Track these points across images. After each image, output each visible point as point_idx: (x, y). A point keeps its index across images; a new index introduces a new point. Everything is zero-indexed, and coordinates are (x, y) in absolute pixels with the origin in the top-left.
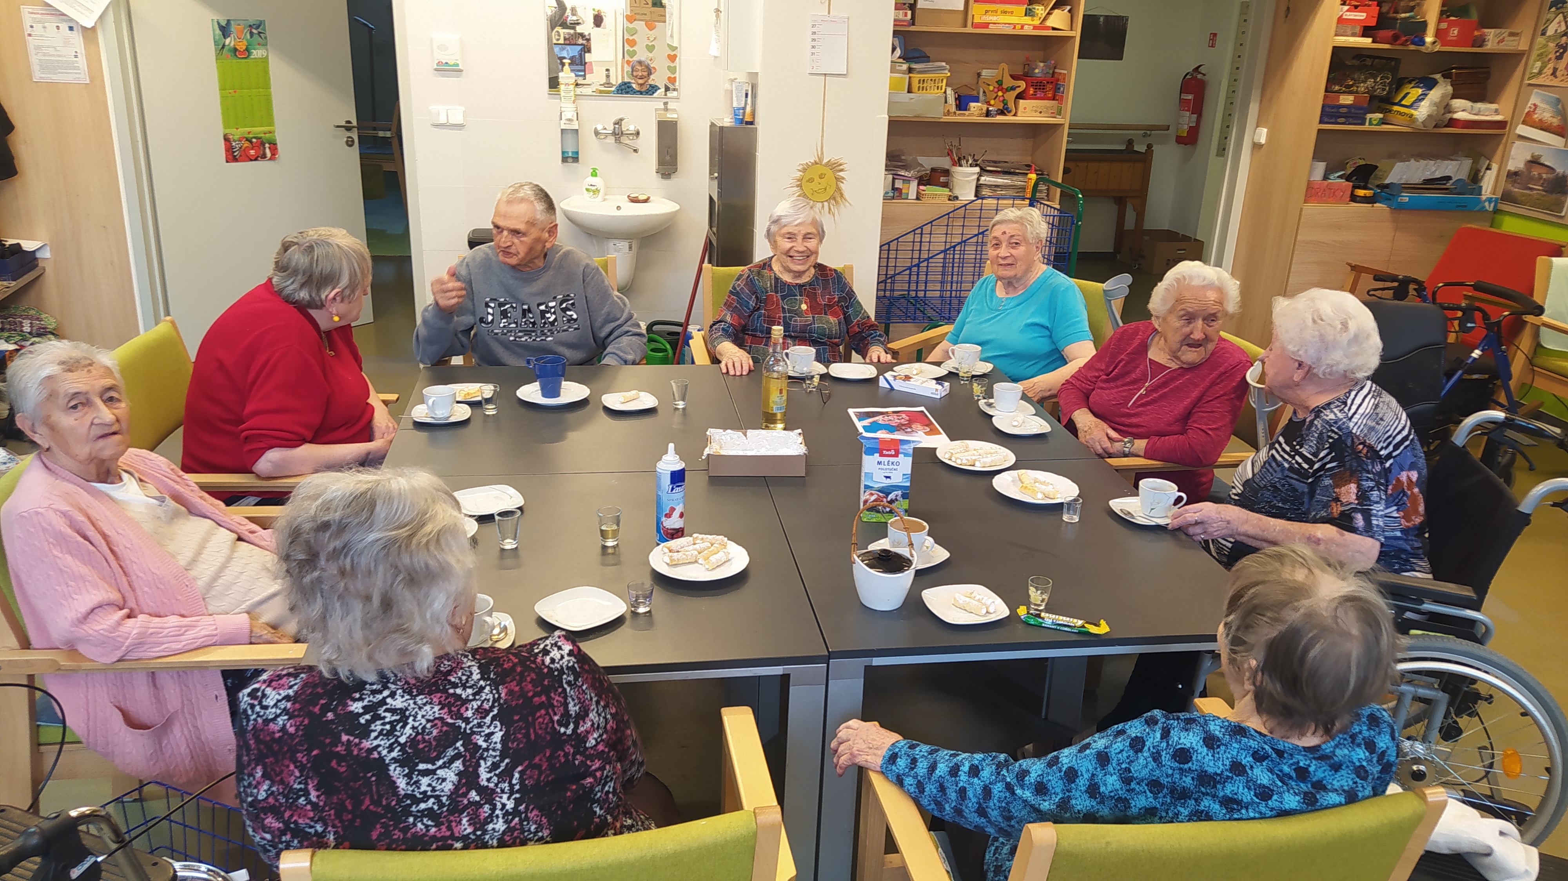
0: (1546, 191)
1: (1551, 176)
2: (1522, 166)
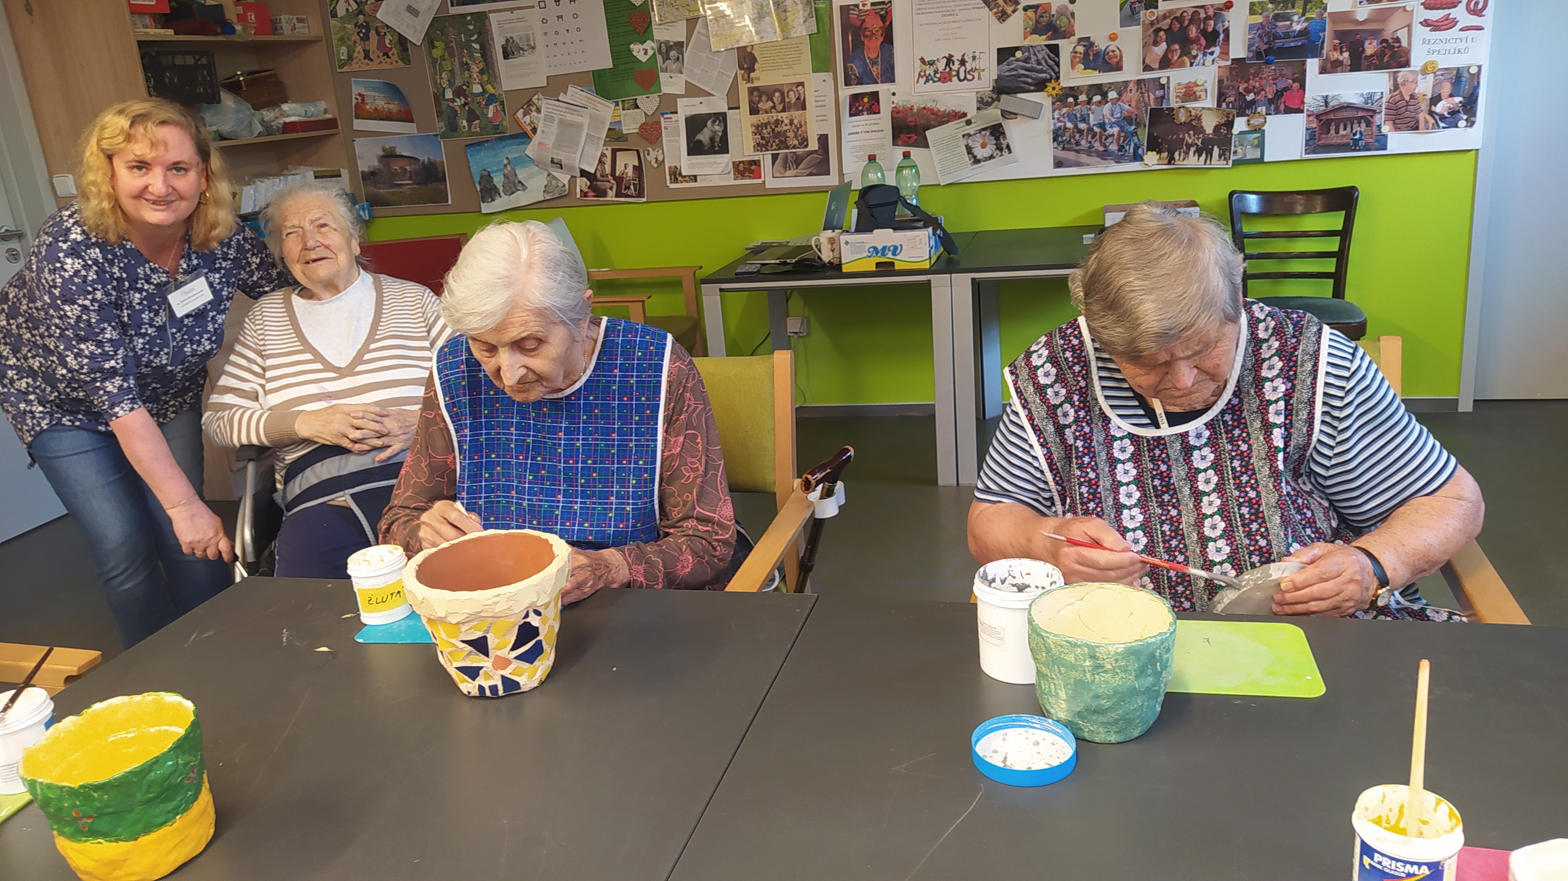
0: (417, 184)
1: (416, 167)
2: (375, 163)
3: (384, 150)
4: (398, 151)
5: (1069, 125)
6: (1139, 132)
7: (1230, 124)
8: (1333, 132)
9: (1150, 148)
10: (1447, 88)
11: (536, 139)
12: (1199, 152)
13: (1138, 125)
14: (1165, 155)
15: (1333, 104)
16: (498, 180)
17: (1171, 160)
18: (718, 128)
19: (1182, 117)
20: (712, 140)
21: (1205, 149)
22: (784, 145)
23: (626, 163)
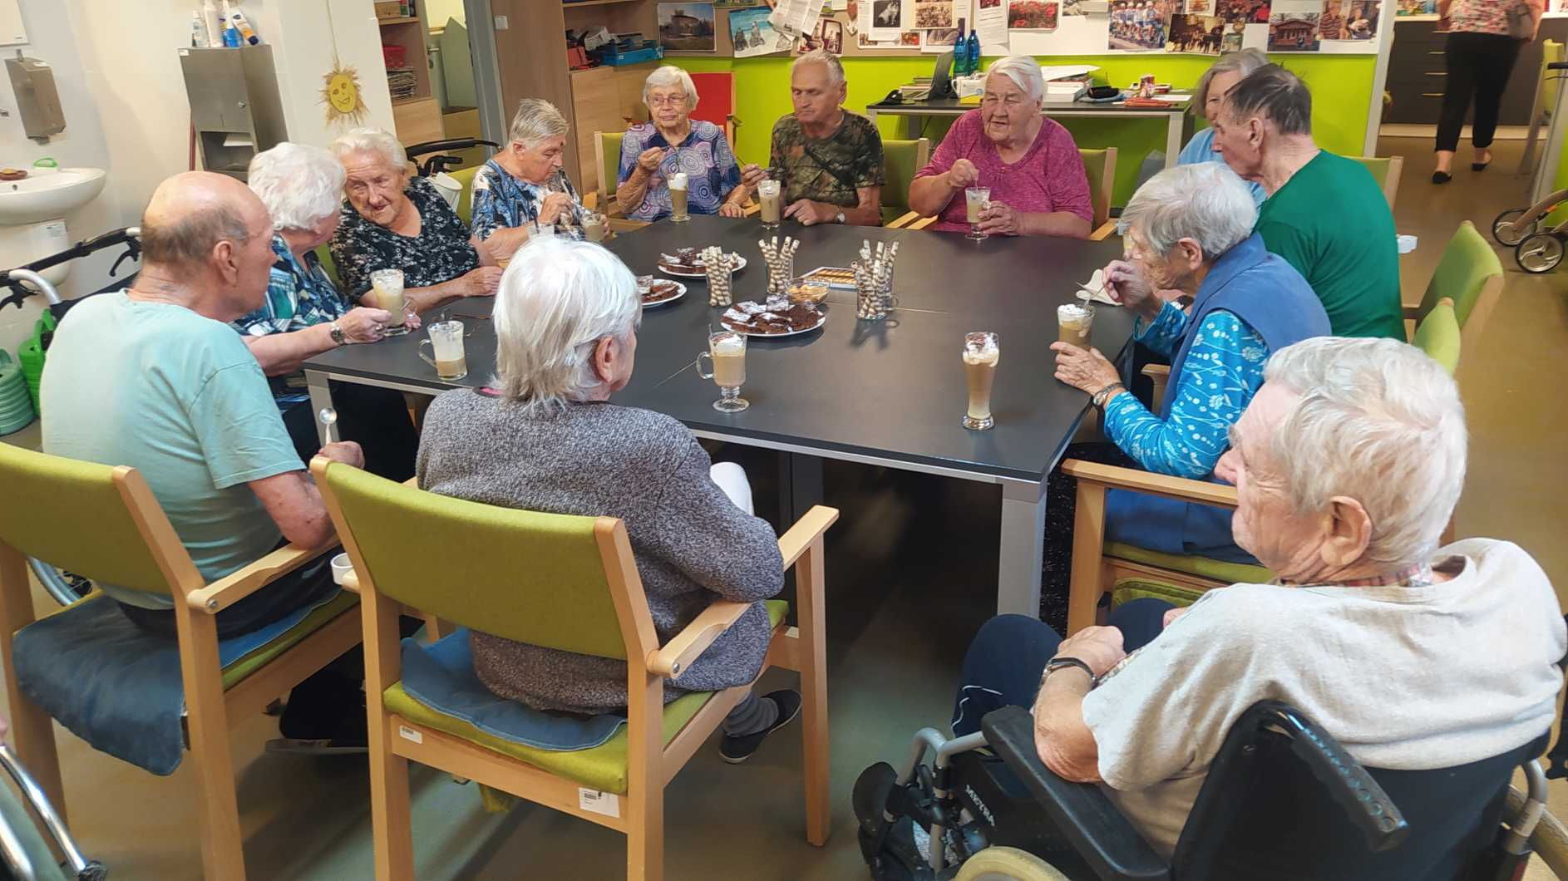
0: (695, 36)
1: (695, 24)
2: (670, 21)
3: (676, 12)
4: (685, 14)
5: (1121, 21)
6: (1165, 28)
7: (1221, 28)
8: (1285, 37)
9: (1171, 39)
10: (1359, 13)
11: (776, 10)
12: (1201, 45)
13: (1164, 24)
14: (1179, 45)
15: (1287, 19)
16: (747, 37)
17: (1183, 48)
18: (895, 10)
19: (1192, 21)
20: (890, 18)
21: (1204, 43)
22: (935, 23)
23: (831, 31)
